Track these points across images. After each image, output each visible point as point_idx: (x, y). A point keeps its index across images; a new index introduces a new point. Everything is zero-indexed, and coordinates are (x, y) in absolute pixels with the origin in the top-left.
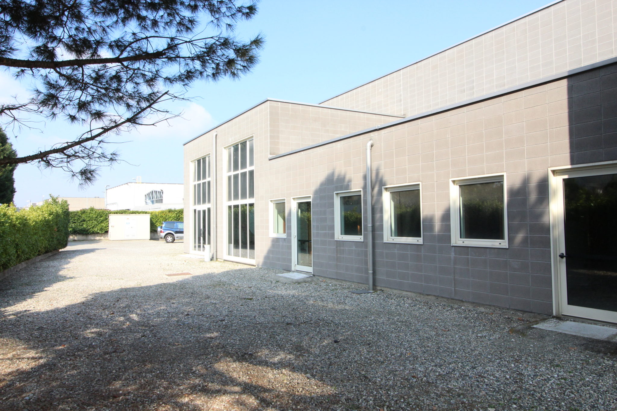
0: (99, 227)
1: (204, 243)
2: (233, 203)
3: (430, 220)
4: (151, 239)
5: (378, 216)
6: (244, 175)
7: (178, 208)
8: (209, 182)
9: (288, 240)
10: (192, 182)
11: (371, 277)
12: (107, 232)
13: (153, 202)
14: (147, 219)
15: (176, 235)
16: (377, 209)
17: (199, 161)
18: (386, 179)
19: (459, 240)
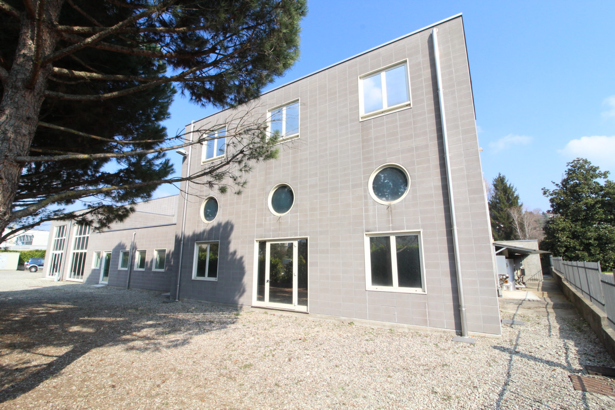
1: (56, 271)
2: (76, 251)
3: (147, 263)
4: (18, 269)
5: (133, 260)
6: (84, 238)
7: (43, 249)
8: (64, 239)
9: (99, 270)
10: (54, 238)
11: (127, 284)
13: (23, 243)
14: (16, 256)
15: (39, 267)
16: (133, 258)
17: (60, 227)
18: (138, 247)
19: (154, 269)
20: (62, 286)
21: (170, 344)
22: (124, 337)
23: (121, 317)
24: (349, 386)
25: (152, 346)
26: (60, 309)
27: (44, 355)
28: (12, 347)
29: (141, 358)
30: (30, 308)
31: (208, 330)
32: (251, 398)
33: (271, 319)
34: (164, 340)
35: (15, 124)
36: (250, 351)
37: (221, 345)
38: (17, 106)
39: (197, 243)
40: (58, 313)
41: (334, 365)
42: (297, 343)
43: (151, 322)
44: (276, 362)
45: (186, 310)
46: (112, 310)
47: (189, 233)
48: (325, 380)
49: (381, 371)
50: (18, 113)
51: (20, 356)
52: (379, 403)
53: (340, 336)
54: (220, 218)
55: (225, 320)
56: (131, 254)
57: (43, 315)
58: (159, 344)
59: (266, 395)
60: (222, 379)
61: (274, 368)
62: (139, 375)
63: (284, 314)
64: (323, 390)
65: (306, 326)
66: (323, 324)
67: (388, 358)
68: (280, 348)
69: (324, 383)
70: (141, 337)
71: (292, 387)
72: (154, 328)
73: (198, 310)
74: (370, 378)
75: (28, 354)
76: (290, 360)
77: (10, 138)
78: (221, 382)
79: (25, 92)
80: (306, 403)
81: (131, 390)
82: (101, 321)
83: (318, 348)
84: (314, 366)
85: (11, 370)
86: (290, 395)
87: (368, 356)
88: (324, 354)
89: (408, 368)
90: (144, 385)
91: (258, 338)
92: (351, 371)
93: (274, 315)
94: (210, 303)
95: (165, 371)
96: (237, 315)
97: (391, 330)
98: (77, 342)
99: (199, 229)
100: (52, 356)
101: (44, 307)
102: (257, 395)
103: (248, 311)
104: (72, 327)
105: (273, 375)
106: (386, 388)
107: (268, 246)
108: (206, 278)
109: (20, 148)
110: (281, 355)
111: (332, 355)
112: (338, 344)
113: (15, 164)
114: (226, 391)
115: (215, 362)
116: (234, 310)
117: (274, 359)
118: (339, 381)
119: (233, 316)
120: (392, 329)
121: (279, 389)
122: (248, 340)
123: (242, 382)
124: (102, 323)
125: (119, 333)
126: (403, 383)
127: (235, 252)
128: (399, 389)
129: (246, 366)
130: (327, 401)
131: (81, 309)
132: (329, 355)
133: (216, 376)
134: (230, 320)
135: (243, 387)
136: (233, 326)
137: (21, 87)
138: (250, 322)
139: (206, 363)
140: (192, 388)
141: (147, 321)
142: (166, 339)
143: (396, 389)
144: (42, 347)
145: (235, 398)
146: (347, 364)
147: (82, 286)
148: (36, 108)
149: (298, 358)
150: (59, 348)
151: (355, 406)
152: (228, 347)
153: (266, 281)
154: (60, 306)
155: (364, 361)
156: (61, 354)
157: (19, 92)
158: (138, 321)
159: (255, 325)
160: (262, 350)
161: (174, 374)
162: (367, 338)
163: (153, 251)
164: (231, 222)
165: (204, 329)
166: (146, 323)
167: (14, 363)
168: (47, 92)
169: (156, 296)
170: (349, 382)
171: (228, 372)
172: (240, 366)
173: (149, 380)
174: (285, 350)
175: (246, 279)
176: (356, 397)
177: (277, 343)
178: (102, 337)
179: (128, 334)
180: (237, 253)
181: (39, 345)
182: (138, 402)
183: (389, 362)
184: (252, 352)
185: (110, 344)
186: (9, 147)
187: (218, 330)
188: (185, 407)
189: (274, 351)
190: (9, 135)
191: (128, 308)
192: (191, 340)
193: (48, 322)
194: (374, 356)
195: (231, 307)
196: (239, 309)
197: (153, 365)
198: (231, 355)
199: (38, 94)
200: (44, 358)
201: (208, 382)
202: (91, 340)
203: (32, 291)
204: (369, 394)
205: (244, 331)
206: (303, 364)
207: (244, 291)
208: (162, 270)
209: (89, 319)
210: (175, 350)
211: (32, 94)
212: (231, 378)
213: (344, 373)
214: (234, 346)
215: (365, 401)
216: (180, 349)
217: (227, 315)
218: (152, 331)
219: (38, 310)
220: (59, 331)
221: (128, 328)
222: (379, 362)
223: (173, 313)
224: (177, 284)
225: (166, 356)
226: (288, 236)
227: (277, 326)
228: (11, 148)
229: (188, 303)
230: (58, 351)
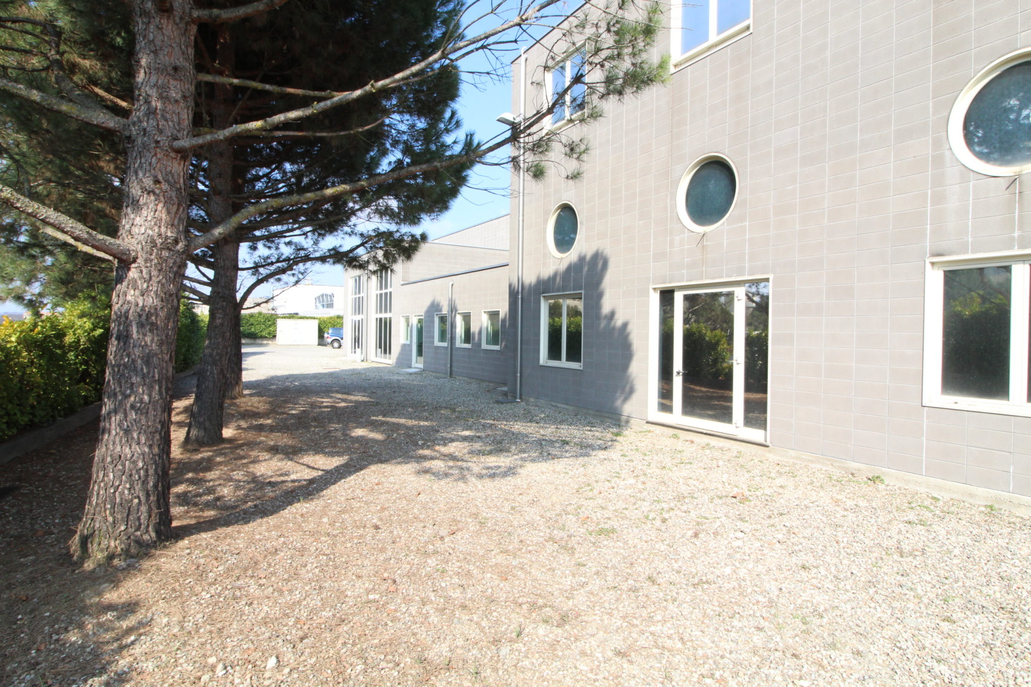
0: (267, 331)
1: (358, 347)
2: (379, 316)
3: (474, 334)
4: (319, 344)
5: (454, 331)
6: (386, 294)
7: (342, 314)
8: (363, 297)
9: (410, 346)
11: (449, 369)
12: (275, 336)
13: (323, 306)
14: (315, 324)
15: (340, 341)
16: (453, 326)
17: (356, 280)
18: (458, 307)
19: (484, 346)
20: (364, 369)
21: (484, 472)
22: (421, 452)
23: (427, 419)
24: (822, 617)
25: (457, 472)
26: (351, 401)
27: (309, 467)
28: (274, 450)
29: (434, 488)
30: (314, 399)
31: (555, 455)
32: (592, 593)
33: (684, 448)
34: (476, 465)
35: (157, 82)
36: (621, 505)
37: (569, 485)
38: (154, 49)
39: (544, 297)
40: (347, 407)
41: (800, 563)
42: (725, 504)
43: (467, 433)
44: (665, 535)
45: (529, 418)
46: (418, 407)
47: (530, 278)
48: (765, 592)
49: (925, 600)
50: (158, 62)
51: (279, 464)
52: (896, 677)
53: (837, 502)
54: (583, 245)
55: (590, 442)
56: (449, 320)
57: (326, 410)
58: (468, 469)
59: (621, 595)
60: (550, 547)
61: (657, 546)
62: (421, 516)
63: (713, 441)
64: (751, 612)
65: (756, 472)
66: (801, 472)
67: (960, 574)
68: (685, 508)
69: (760, 598)
70: (445, 456)
71: (682, 591)
72: (469, 442)
73: (550, 419)
74: (889, 612)
75: (290, 463)
76: (696, 535)
77: (156, 109)
78: (546, 551)
79: (161, 18)
80: (702, 631)
81: (400, 538)
82: (398, 424)
83: (772, 521)
84: (747, 558)
85: (263, 483)
86: (671, 606)
87: (901, 559)
88: (780, 536)
89: (1016, 610)
90: (421, 533)
91: (644, 483)
92: (840, 586)
93: (692, 442)
94: (571, 408)
95: (461, 516)
96: (617, 434)
97: (991, 507)
98: (354, 453)
99: (547, 272)
100: (317, 469)
101: (331, 397)
102: (605, 591)
103: (641, 430)
104: (356, 430)
105: (651, 559)
106: (927, 644)
107: (679, 299)
108: (564, 363)
109: (174, 125)
110: (682, 522)
111: (802, 540)
112: (824, 519)
113: (173, 155)
114: (549, 569)
115: (548, 514)
116: (615, 425)
117: (663, 528)
118: (799, 601)
119: (609, 436)
120: (996, 506)
121: (655, 588)
122: (622, 483)
123: (584, 559)
124: (398, 426)
125: (416, 444)
126: (986, 644)
127: (612, 314)
128: (970, 657)
129: (601, 532)
130: (755, 638)
131: (378, 404)
132: (792, 540)
133: (542, 539)
134: (600, 442)
135: (582, 568)
136: (601, 454)
137: (153, 12)
138: (637, 450)
139: (532, 513)
140: (493, 553)
141: (463, 430)
142: (482, 462)
143: (959, 654)
144: (309, 455)
145: (561, 587)
146: (833, 569)
147: (390, 371)
148: (183, 47)
149: (716, 534)
150: (330, 458)
151: (823, 667)
152: (581, 491)
153: (675, 373)
154: (352, 398)
155: (885, 569)
156: (329, 468)
157: (152, 20)
158: (449, 430)
159: (646, 458)
160: (645, 506)
161: (474, 523)
162: (911, 516)
163: (480, 315)
164: (602, 253)
165: (549, 454)
166: (460, 433)
167: (270, 473)
168: (196, 14)
169: (488, 391)
170: (826, 610)
171: (565, 536)
172: (590, 529)
173: (431, 527)
174: (693, 514)
175: (634, 368)
176: (833, 646)
177: (680, 498)
178: (389, 449)
179: (428, 447)
180: (616, 316)
181: (306, 451)
182: (403, 558)
183: (960, 584)
184: (624, 507)
185: (399, 460)
186: (158, 125)
187: (572, 459)
188: (471, 583)
189: (668, 511)
190: (153, 104)
191: (441, 408)
192: (519, 470)
193: (330, 421)
194: (915, 563)
195: (610, 420)
196: (623, 423)
197: (448, 503)
198: (580, 507)
199: (181, 18)
200: (307, 470)
201: (524, 548)
202: (375, 451)
203: (325, 374)
204: (872, 649)
205: (621, 466)
206: (724, 548)
207: (632, 391)
208: (497, 348)
209: (383, 419)
210: (488, 483)
211: (171, 21)
212: (565, 548)
213: (820, 586)
214: (591, 490)
215: (854, 662)
216: (498, 482)
217: (597, 434)
218: (464, 448)
219: (323, 402)
220: (339, 434)
221: (430, 438)
222: (928, 578)
223: (506, 421)
224: (516, 372)
225: (472, 492)
226: (722, 277)
227: (691, 463)
228: (160, 127)
229: (536, 406)
230: (328, 462)
